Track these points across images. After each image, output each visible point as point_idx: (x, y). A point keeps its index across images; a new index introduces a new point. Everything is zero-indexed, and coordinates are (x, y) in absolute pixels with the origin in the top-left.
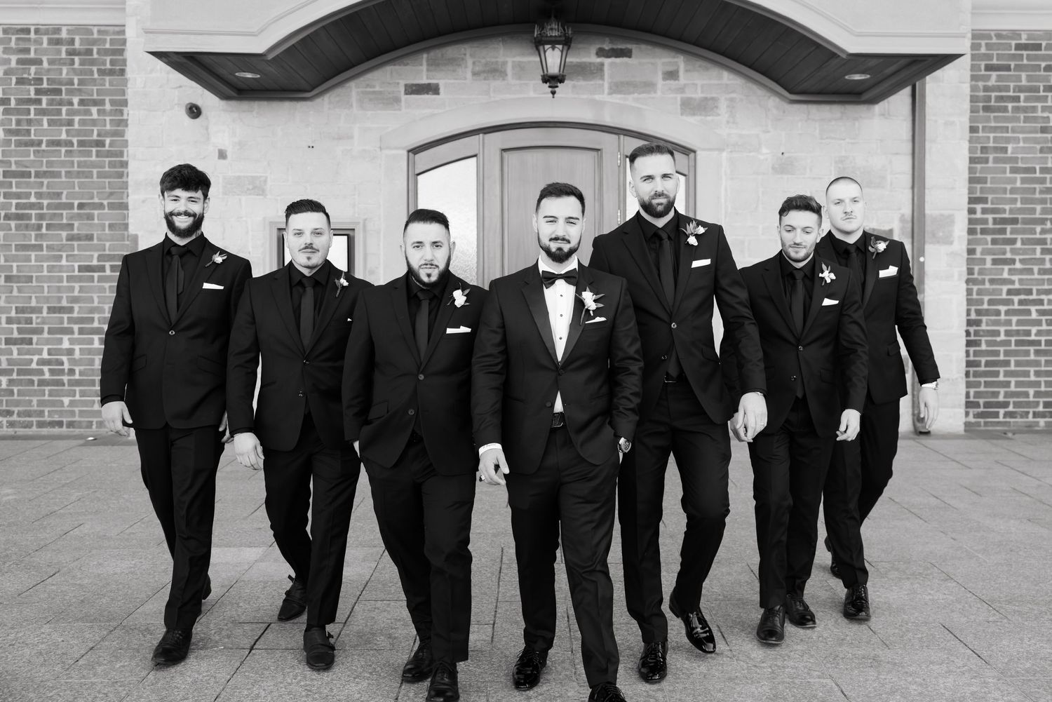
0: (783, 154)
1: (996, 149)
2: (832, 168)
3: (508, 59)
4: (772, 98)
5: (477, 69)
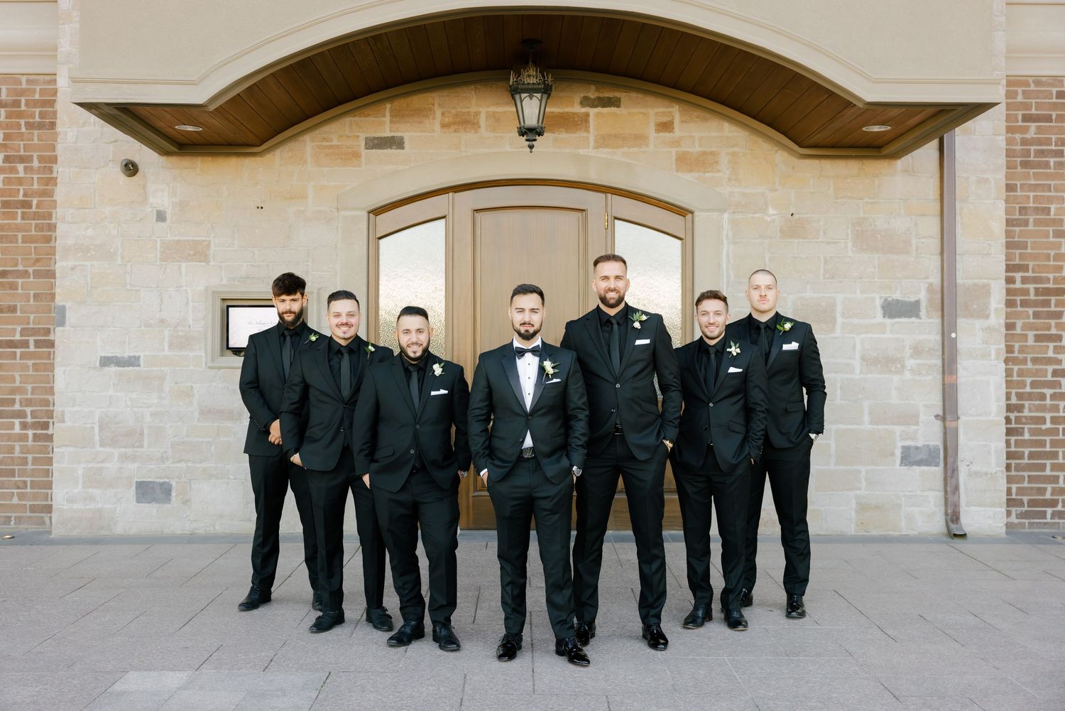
0: (792, 214)
1: (1037, 210)
2: (849, 231)
3: (481, 109)
4: (779, 152)
5: (447, 120)
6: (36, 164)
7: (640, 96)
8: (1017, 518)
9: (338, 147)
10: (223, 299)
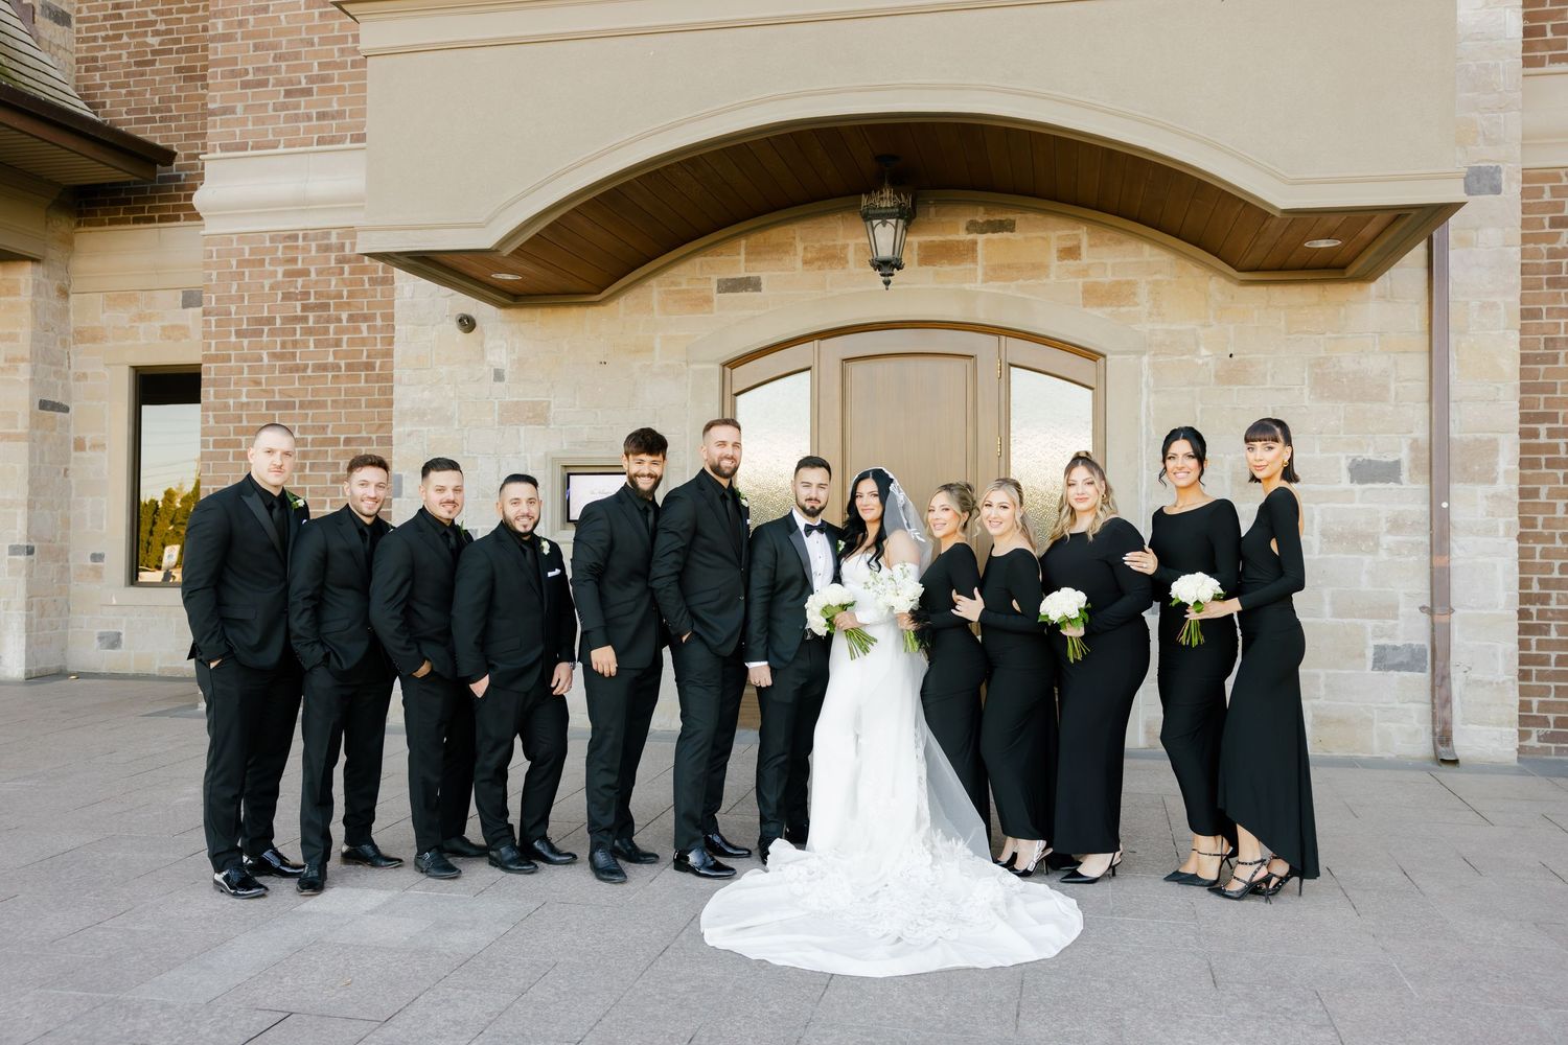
0: (1231, 356)
2: (1306, 375)
3: (848, 241)
4: (1213, 278)
5: (809, 255)
6: (379, 322)
7: (1040, 217)
8: (1539, 741)
9: (688, 291)
10: (566, 466)
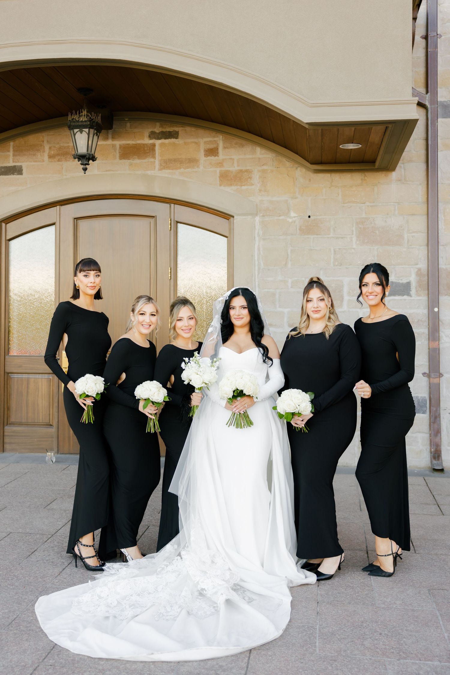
0: (309, 217)
2: (354, 228)
4: (299, 168)
5: (52, 152)
7: (193, 129)
